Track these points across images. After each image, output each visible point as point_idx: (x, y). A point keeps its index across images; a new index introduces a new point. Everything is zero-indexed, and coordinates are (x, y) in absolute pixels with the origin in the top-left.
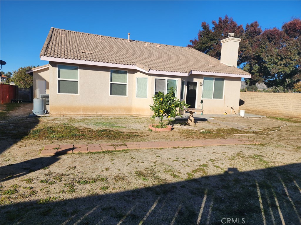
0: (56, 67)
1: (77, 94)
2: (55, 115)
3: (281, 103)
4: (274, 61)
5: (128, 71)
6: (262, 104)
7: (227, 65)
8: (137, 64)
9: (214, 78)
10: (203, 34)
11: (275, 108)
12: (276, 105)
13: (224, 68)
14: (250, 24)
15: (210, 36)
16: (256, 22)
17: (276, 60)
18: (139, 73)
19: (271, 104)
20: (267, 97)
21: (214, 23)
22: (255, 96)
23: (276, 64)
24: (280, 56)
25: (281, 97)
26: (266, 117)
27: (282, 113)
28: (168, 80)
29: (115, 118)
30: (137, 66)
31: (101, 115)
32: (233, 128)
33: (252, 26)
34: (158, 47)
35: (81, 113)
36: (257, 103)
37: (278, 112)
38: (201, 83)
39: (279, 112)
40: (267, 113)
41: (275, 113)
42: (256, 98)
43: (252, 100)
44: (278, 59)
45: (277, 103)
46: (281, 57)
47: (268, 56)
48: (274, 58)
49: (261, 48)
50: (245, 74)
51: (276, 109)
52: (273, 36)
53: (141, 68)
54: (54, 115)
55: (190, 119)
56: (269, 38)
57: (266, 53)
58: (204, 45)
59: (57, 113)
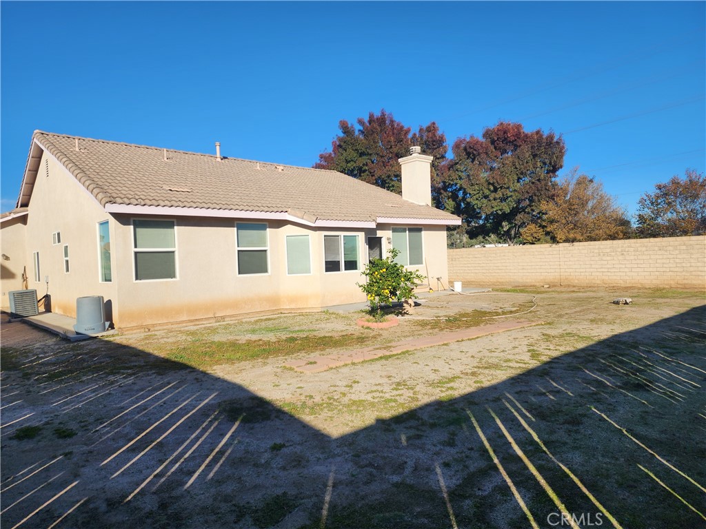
0: (129, 225)
1: (173, 279)
2: (131, 330)
3: (504, 264)
4: (483, 193)
5: (267, 223)
6: (472, 268)
7: (417, 203)
8: (289, 210)
9: (407, 227)
10: (345, 142)
11: (494, 274)
12: (495, 268)
13: (414, 209)
14: (424, 127)
15: (358, 147)
16: (434, 123)
17: (487, 192)
18: (289, 226)
19: (487, 268)
20: (479, 256)
21: (361, 122)
22: (457, 256)
23: (486, 197)
24: (493, 184)
25: (502, 255)
26: (491, 290)
27: (508, 280)
28: (344, 236)
29: (266, 320)
30: (289, 214)
31: (223, 318)
32: (475, 310)
33: (429, 130)
34: (280, 170)
35: (185, 318)
36: (462, 268)
37: (500, 280)
38: (388, 239)
39: (502, 280)
40: (482, 283)
41: (497, 282)
42: (461, 259)
43: (454, 262)
44: (489, 190)
45: (497, 265)
46: (493, 186)
47: (472, 185)
48: (483, 189)
49: (457, 170)
50: (451, 217)
51: (497, 274)
52: (476, 150)
53: (298, 217)
54: (127, 330)
55: (408, 303)
56: (468, 154)
57: (470, 179)
58: (349, 165)
59: (134, 324)
